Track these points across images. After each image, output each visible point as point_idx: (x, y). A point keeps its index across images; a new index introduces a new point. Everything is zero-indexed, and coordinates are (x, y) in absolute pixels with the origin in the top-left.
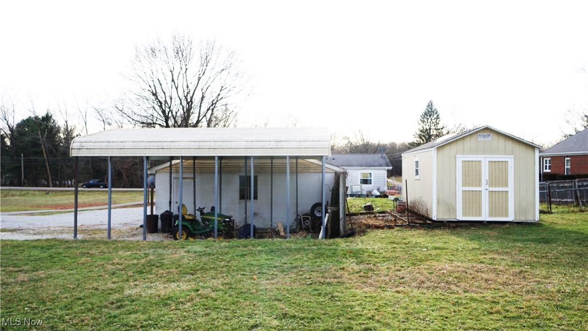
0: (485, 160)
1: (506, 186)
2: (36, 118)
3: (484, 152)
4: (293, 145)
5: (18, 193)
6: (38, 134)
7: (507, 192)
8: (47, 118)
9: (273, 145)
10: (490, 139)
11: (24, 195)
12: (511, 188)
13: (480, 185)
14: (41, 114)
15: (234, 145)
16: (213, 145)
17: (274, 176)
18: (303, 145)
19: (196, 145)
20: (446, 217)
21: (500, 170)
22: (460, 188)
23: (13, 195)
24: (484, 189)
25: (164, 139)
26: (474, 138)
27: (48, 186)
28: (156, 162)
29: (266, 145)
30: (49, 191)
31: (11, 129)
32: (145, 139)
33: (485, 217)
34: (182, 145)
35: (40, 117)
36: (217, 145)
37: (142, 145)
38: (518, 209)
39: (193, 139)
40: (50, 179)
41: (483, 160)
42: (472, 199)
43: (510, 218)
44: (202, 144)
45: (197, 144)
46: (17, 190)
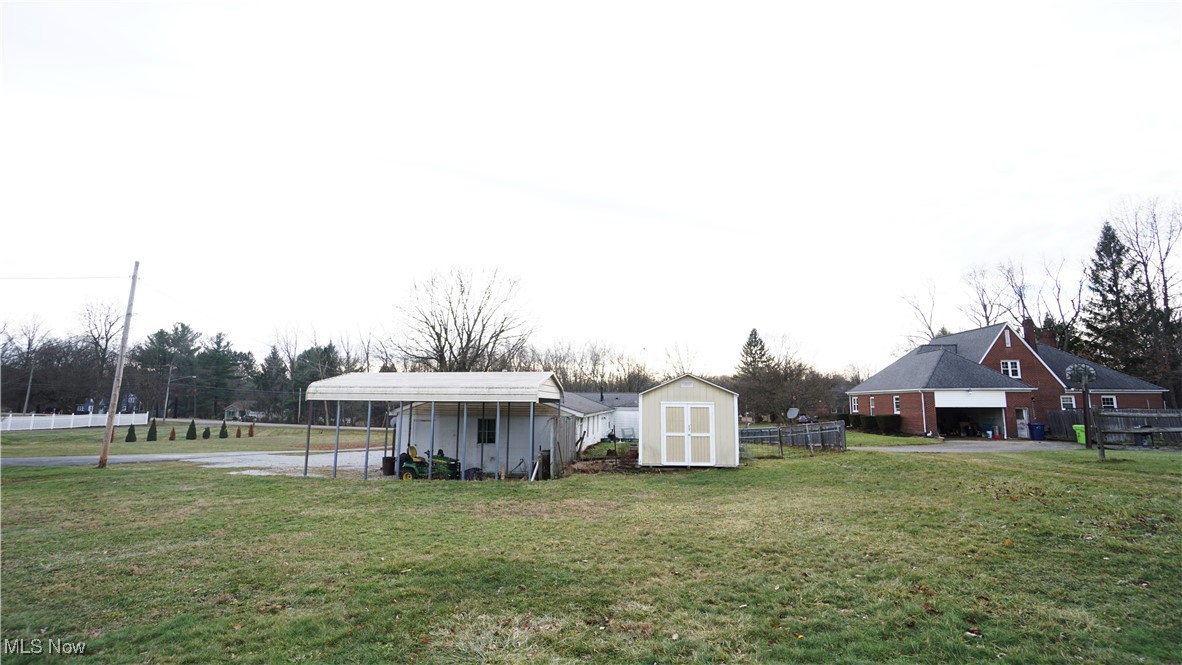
0: (687, 407)
1: (708, 431)
2: (318, 349)
3: (687, 399)
4: (504, 391)
5: (292, 431)
6: (317, 367)
7: (708, 437)
8: (330, 349)
9: (485, 391)
10: (692, 386)
11: (297, 434)
12: (712, 434)
13: (683, 431)
14: (324, 344)
15: (450, 391)
16: (430, 391)
17: (511, 421)
18: (513, 391)
19: (415, 391)
20: (651, 463)
21: (700, 416)
22: (664, 434)
23: (286, 434)
24: (686, 434)
25: (388, 385)
26: (677, 384)
27: (324, 424)
28: (396, 405)
29: (479, 391)
30: (323, 430)
31: (292, 362)
32: (371, 385)
33: (688, 462)
34: (403, 390)
35: (323, 348)
36: (434, 391)
37: (368, 390)
38: (720, 454)
39: (414, 385)
40: (327, 416)
41: (685, 406)
42: (676, 444)
43: (712, 464)
44: (421, 390)
45: (416, 389)
46: (291, 428)
